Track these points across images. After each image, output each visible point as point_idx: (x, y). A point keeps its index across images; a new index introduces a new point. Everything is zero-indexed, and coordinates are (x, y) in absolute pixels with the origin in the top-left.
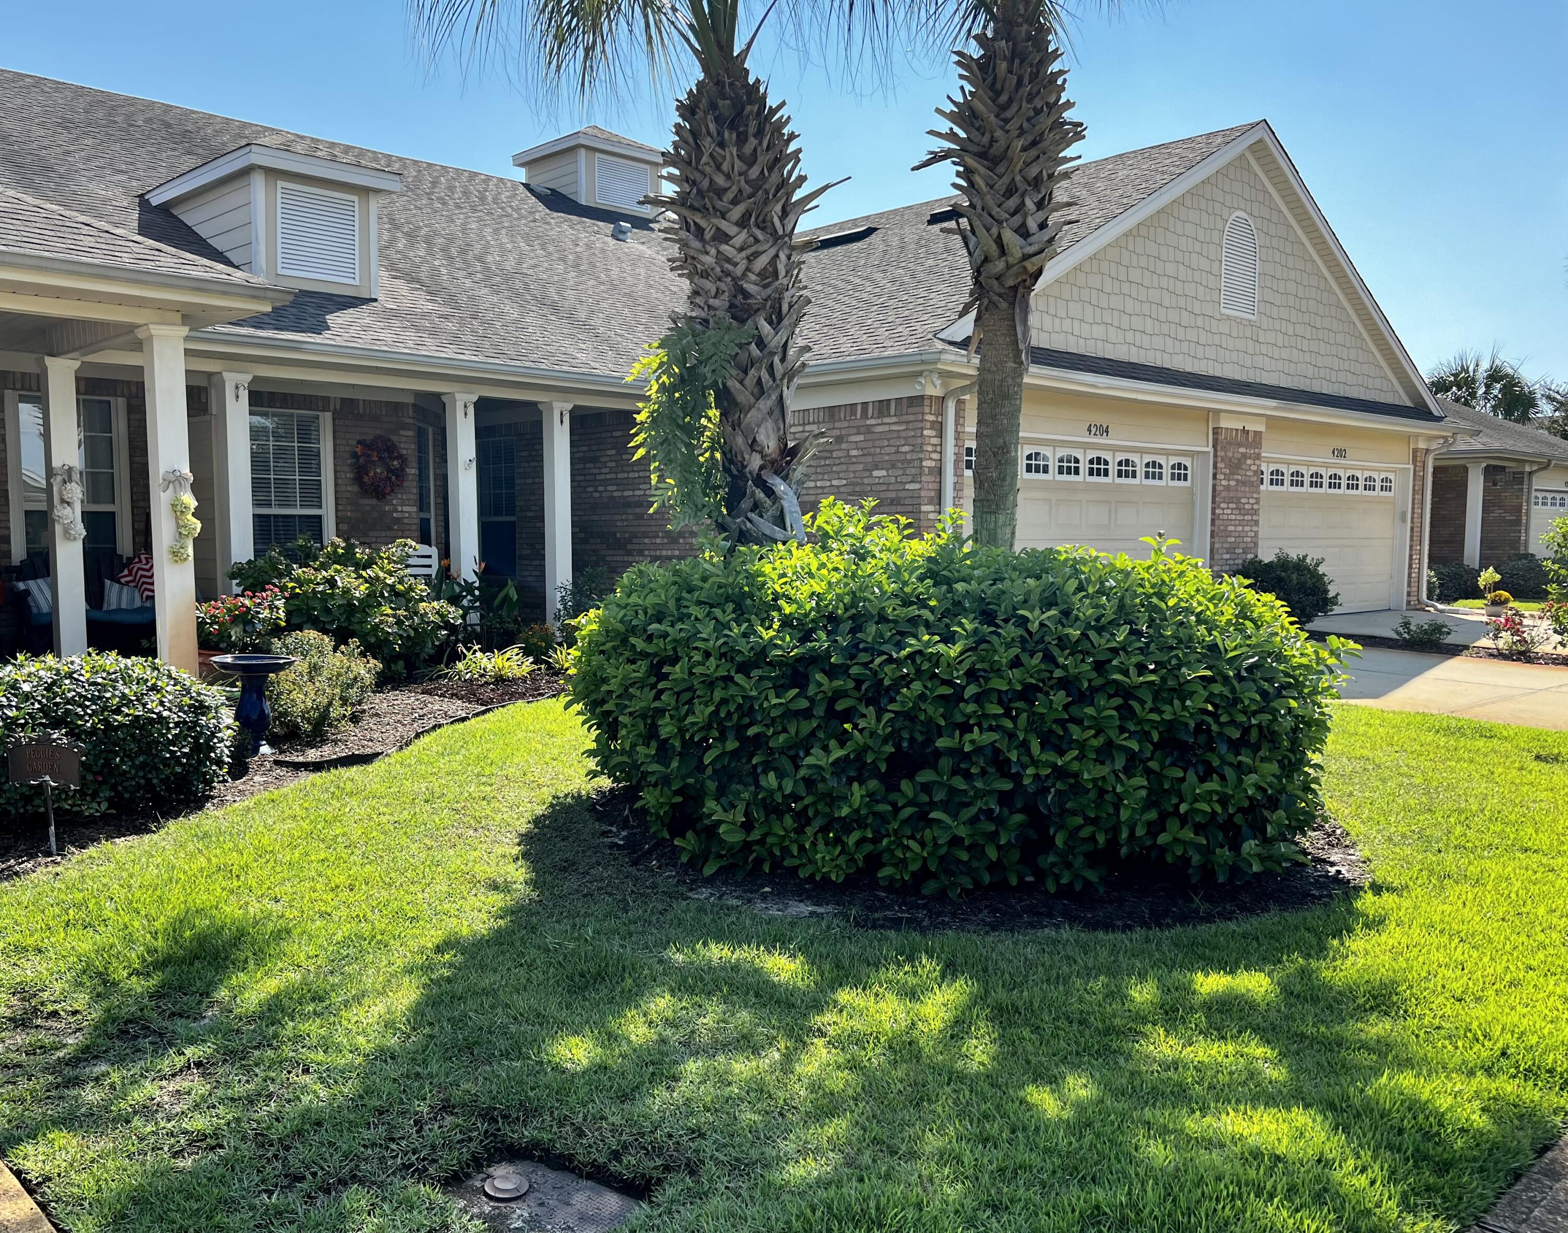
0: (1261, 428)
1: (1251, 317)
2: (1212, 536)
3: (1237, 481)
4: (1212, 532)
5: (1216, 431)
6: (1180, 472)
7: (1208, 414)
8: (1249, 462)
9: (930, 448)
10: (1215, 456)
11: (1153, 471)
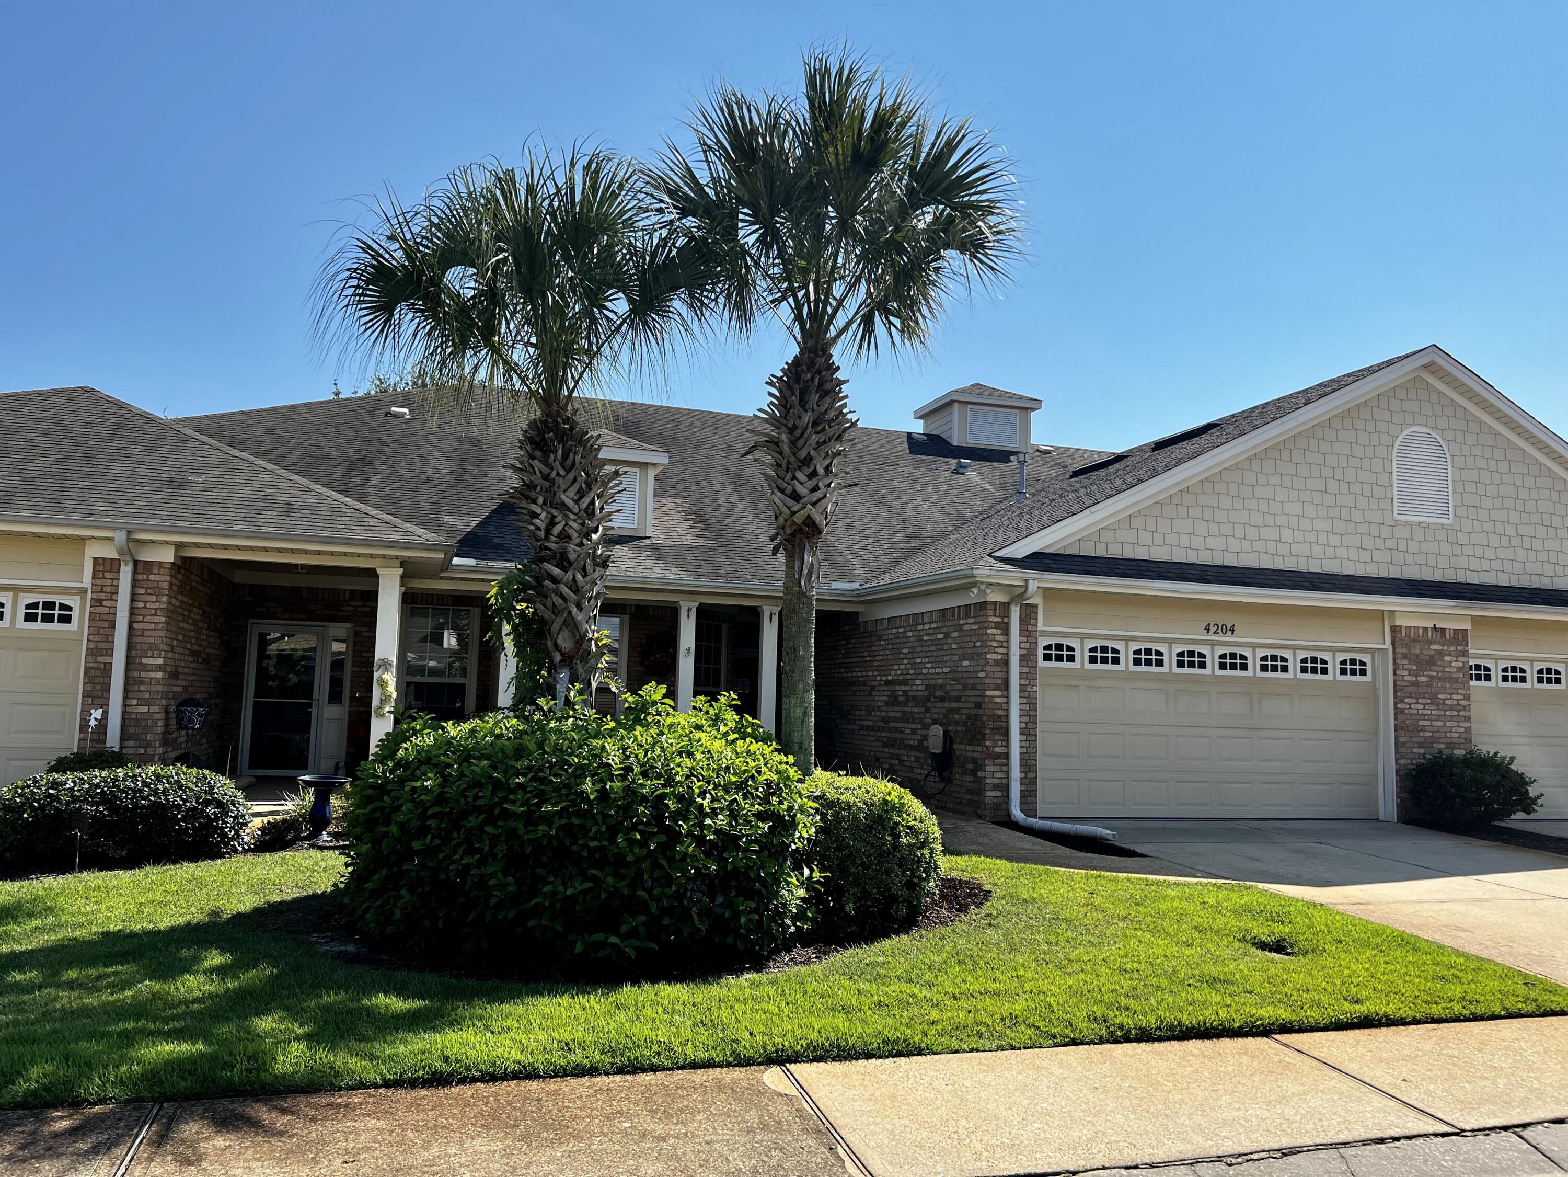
0: (1467, 626)
1: (1446, 521)
2: (1396, 730)
3: (1431, 677)
4: (1396, 726)
5: (1394, 630)
6: (1352, 667)
7: (1380, 615)
8: (1447, 658)
9: (995, 644)
10: (1394, 653)
11: (1314, 666)
